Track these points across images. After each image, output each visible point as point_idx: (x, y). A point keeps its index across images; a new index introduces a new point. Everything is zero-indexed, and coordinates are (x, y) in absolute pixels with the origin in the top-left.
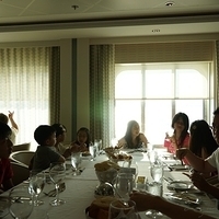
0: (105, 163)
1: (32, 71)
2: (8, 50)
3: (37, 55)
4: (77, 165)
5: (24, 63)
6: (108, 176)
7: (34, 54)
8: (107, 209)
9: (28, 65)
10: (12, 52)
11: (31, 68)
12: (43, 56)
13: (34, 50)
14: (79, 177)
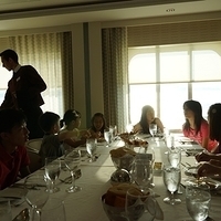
0: (121, 149)
1: (44, 59)
2: (19, 37)
3: (48, 42)
4: (92, 151)
5: (36, 50)
6: (124, 162)
7: (45, 40)
8: (124, 196)
9: (40, 51)
10: (23, 39)
11: (43, 55)
12: (54, 42)
13: (45, 36)
14: (94, 164)
